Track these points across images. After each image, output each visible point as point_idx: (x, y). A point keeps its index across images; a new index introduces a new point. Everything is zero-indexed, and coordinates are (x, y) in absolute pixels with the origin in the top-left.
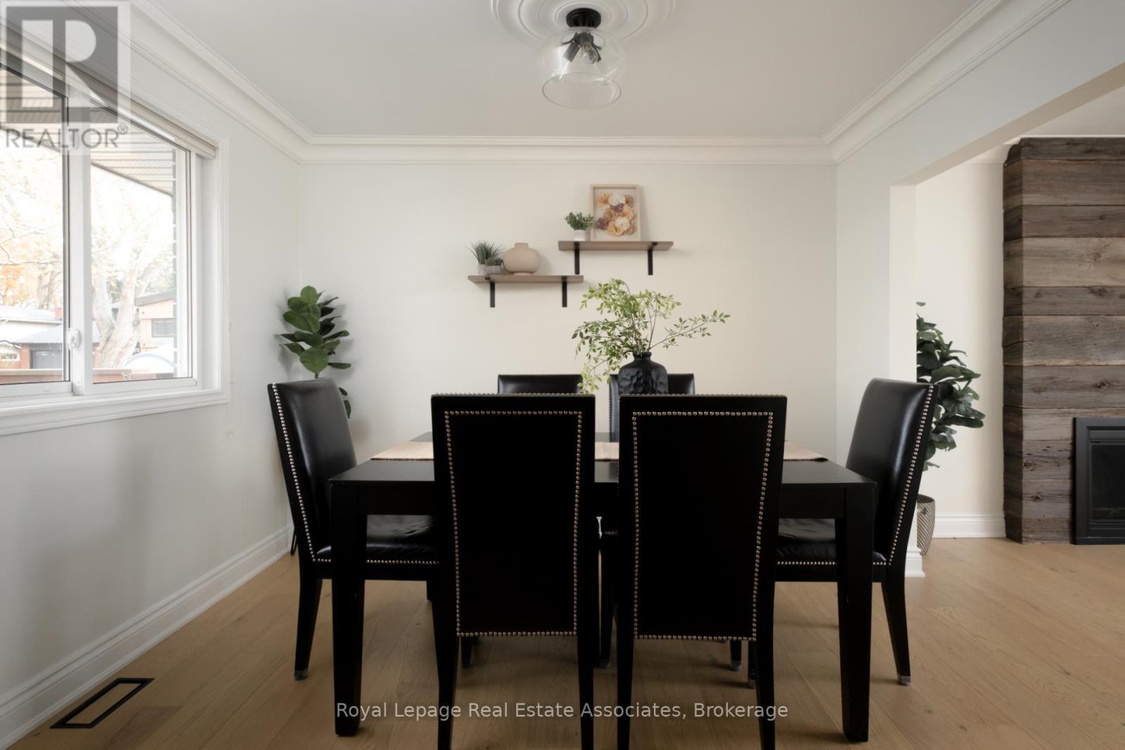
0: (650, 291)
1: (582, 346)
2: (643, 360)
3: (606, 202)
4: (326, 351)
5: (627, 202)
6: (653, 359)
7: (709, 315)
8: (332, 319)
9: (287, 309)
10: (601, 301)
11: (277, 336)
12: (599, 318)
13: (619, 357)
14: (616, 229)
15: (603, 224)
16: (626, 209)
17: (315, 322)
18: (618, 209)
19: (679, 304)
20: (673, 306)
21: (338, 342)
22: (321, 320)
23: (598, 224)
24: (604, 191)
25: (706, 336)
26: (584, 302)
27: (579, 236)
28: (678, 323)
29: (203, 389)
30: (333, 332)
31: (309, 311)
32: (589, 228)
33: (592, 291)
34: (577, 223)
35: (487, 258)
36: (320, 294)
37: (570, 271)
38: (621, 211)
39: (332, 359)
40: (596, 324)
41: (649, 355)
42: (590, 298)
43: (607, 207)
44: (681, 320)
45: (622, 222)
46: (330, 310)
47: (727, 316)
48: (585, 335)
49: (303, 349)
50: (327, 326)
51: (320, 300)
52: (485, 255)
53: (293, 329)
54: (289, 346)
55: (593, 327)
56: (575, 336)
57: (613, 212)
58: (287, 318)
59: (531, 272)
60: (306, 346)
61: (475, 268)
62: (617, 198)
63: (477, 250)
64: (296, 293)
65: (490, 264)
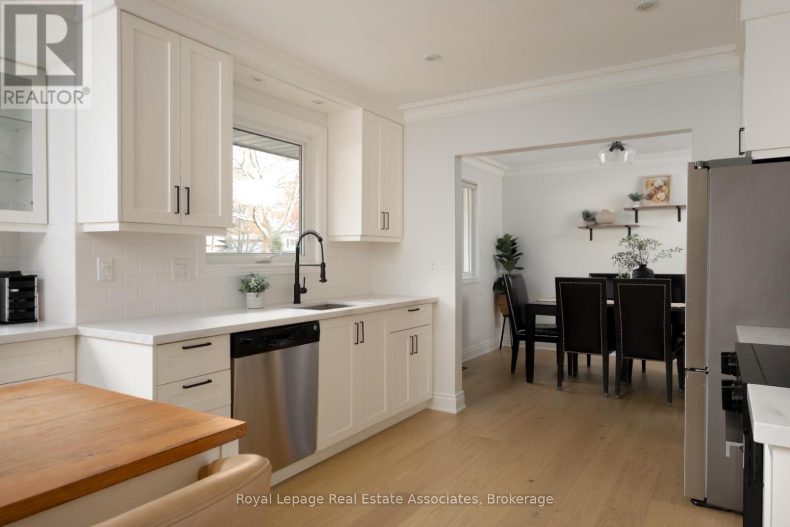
0: (649, 239)
1: (617, 262)
2: (643, 267)
3: (652, 185)
4: (514, 262)
5: (665, 184)
6: (648, 267)
7: (674, 249)
8: (516, 248)
9: (497, 244)
10: (627, 243)
11: (494, 256)
12: (625, 251)
13: (632, 266)
14: (658, 199)
15: (650, 197)
16: (664, 188)
17: (509, 249)
18: (659, 188)
19: (661, 244)
20: (658, 245)
21: (519, 258)
22: (512, 248)
23: (648, 197)
24: (651, 179)
25: (670, 258)
26: (620, 244)
27: (637, 205)
28: (661, 252)
29: (473, 276)
30: (517, 253)
31: (507, 245)
32: (641, 200)
33: (623, 239)
34: (635, 198)
35: (588, 217)
36: (511, 237)
37: (632, 222)
38: (661, 189)
39: (516, 266)
40: (623, 253)
41: (646, 265)
42: (623, 242)
43: (653, 187)
44: (663, 251)
45: (661, 195)
46: (516, 244)
47: (681, 249)
48: (617, 257)
49: (504, 262)
50: (514, 251)
51: (511, 239)
52: (587, 216)
53: (500, 253)
54: (499, 260)
55: (620, 255)
56: (613, 258)
57: (656, 190)
58: (498, 248)
59: (610, 223)
60: (505, 260)
61: (582, 222)
62: (659, 182)
63: (583, 213)
64: (501, 236)
65: (589, 221)
